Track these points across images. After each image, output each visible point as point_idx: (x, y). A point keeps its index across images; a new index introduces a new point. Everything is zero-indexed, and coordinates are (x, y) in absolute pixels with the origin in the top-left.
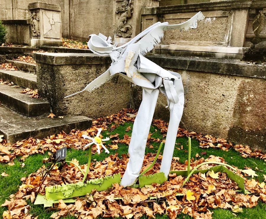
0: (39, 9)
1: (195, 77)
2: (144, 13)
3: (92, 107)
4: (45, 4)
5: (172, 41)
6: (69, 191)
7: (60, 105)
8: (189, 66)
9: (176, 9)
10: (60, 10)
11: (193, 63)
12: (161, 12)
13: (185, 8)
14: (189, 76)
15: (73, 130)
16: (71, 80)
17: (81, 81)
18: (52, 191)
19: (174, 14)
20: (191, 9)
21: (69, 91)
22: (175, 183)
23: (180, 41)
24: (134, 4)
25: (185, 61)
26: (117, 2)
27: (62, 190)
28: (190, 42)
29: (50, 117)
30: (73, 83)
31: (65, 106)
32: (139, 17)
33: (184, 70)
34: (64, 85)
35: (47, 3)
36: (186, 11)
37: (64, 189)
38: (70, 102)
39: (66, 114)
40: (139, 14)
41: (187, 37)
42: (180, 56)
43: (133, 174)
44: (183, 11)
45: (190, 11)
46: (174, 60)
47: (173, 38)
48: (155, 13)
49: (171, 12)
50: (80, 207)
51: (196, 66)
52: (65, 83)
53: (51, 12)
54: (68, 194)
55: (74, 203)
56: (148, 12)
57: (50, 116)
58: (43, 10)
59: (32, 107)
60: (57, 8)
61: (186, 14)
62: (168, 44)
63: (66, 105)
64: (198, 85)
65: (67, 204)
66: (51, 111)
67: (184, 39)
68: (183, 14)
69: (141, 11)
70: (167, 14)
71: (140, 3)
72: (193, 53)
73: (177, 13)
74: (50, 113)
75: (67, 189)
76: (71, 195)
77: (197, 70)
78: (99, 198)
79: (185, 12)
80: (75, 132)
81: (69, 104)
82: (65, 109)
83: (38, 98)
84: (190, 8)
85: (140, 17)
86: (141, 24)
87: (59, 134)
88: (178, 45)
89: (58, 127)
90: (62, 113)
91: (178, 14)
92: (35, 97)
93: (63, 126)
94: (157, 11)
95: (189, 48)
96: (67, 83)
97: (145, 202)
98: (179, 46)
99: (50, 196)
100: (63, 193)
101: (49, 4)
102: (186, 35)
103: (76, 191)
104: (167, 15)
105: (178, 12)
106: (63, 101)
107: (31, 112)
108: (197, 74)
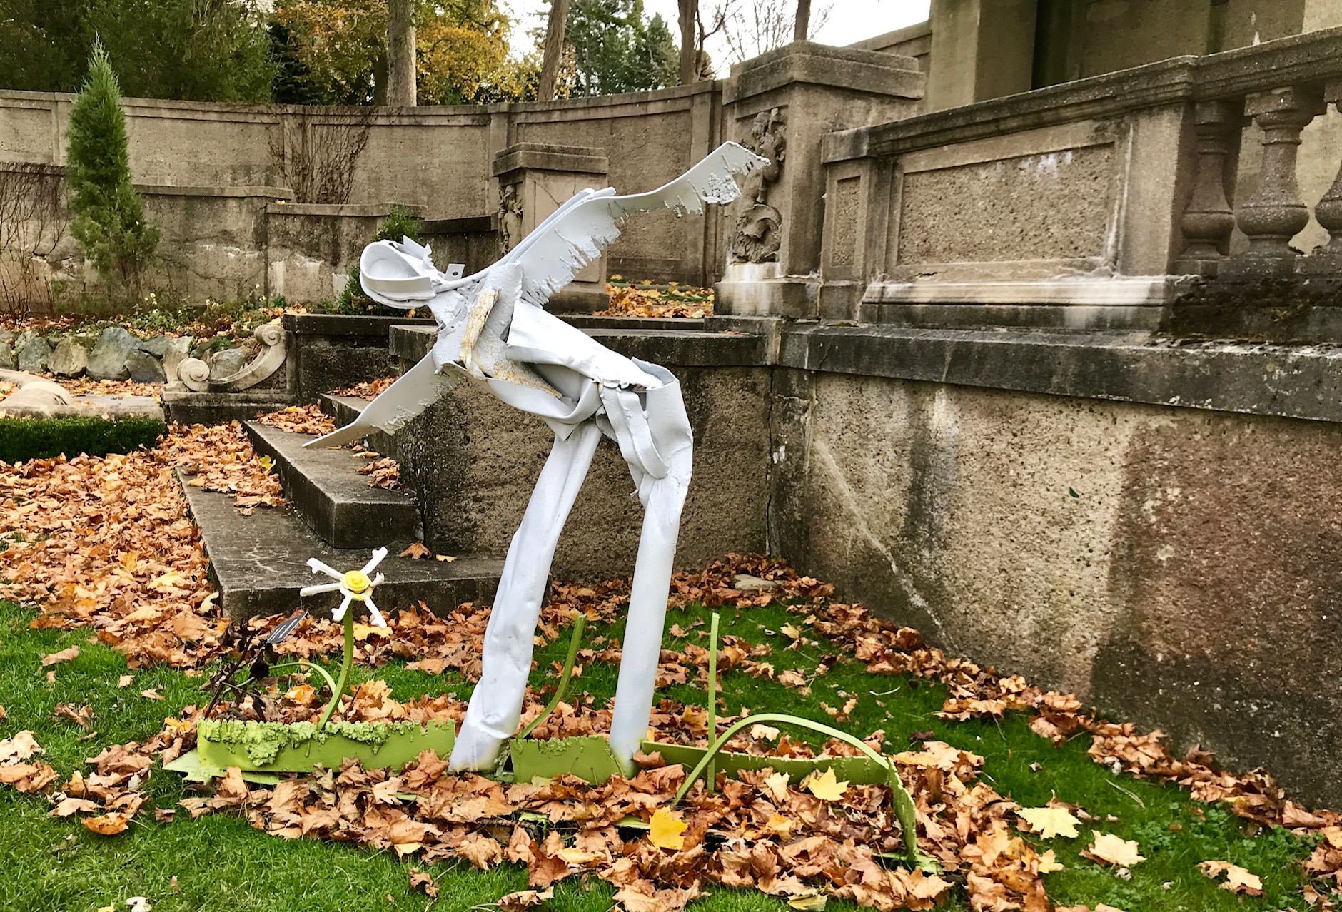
0: (522, 171)
1: (976, 413)
2: (831, 158)
3: (579, 533)
4: (548, 149)
5: (925, 263)
6: (267, 744)
7: (446, 515)
8: (952, 365)
9: (931, 129)
10: (604, 167)
11: (963, 354)
12: (886, 147)
13: (961, 122)
14: (956, 408)
15: (468, 605)
16: (497, 424)
17: (539, 429)
18: (215, 737)
19: (931, 152)
20: (983, 123)
21: (484, 464)
22: (648, 787)
23: (951, 264)
24: (789, 122)
25: (939, 345)
26: (738, 120)
27: (244, 740)
28: (983, 267)
29: (411, 555)
30: (505, 435)
31: (467, 519)
32: (810, 174)
33: (936, 385)
34: (468, 439)
35: (555, 145)
36: (968, 132)
37: (251, 734)
38: (491, 504)
39: (468, 552)
40: (810, 163)
41: (977, 242)
42: (943, 326)
43: (484, 722)
44: (958, 134)
45: (980, 131)
46: (904, 343)
47: (928, 253)
48: (865, 154)
49: (920, 142)
50: (285, 799)
51: (973, 365)
52: (469, 435)
53: (571, 179)
54: (260, 755)
55: (271, 788)
56: (842, 153)
57: (409, 551)
58: (537, 175)
59: (348, 513)
60: (591, 160)
61: (971, 145)
62: (910, 279)
63: (473, 515)
64: (987, 449)
65: (253, 787)
66: (421, 535)
67: (964, 254)
68: (961, 147)
69: (818, 151)
70: (909, 151)
71: (815, 115)
72: (988, 311)
73: (942, 144)
74: (415, 540)
75: (259, 738)
76: (271, 760)
77: (978, 382)
78: (349, 782)
79: (965, 140)
80: (468, 614)
81: (482, 511)
82: (467, 529)
83: (395, 487)
84: (978, 120)
85: (816, 173)
86: (821, 204)
87: (408, 609)
88: (943, 279)
89: (405, 587)
90: (455, 543)
91: (946, 148)
92: (384, 485)
93: (429, 586)
94: (870, 145)
95: (980, 292)
96: (477, 433)
97: (493, 825)
98: (945, 284)
99: (210, 752)
100: (247, 748)
101: (563, 151)
102: (971, 236)
103: (288, 752)
104: (908, 157)
105: (942, 139)
106: (458, 500)
107: (343, 531)
108: (983, 401)
